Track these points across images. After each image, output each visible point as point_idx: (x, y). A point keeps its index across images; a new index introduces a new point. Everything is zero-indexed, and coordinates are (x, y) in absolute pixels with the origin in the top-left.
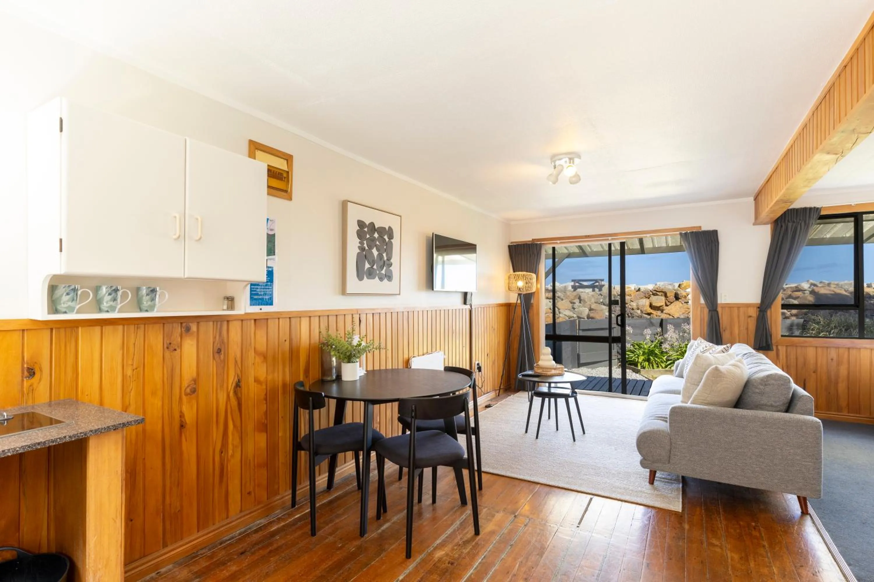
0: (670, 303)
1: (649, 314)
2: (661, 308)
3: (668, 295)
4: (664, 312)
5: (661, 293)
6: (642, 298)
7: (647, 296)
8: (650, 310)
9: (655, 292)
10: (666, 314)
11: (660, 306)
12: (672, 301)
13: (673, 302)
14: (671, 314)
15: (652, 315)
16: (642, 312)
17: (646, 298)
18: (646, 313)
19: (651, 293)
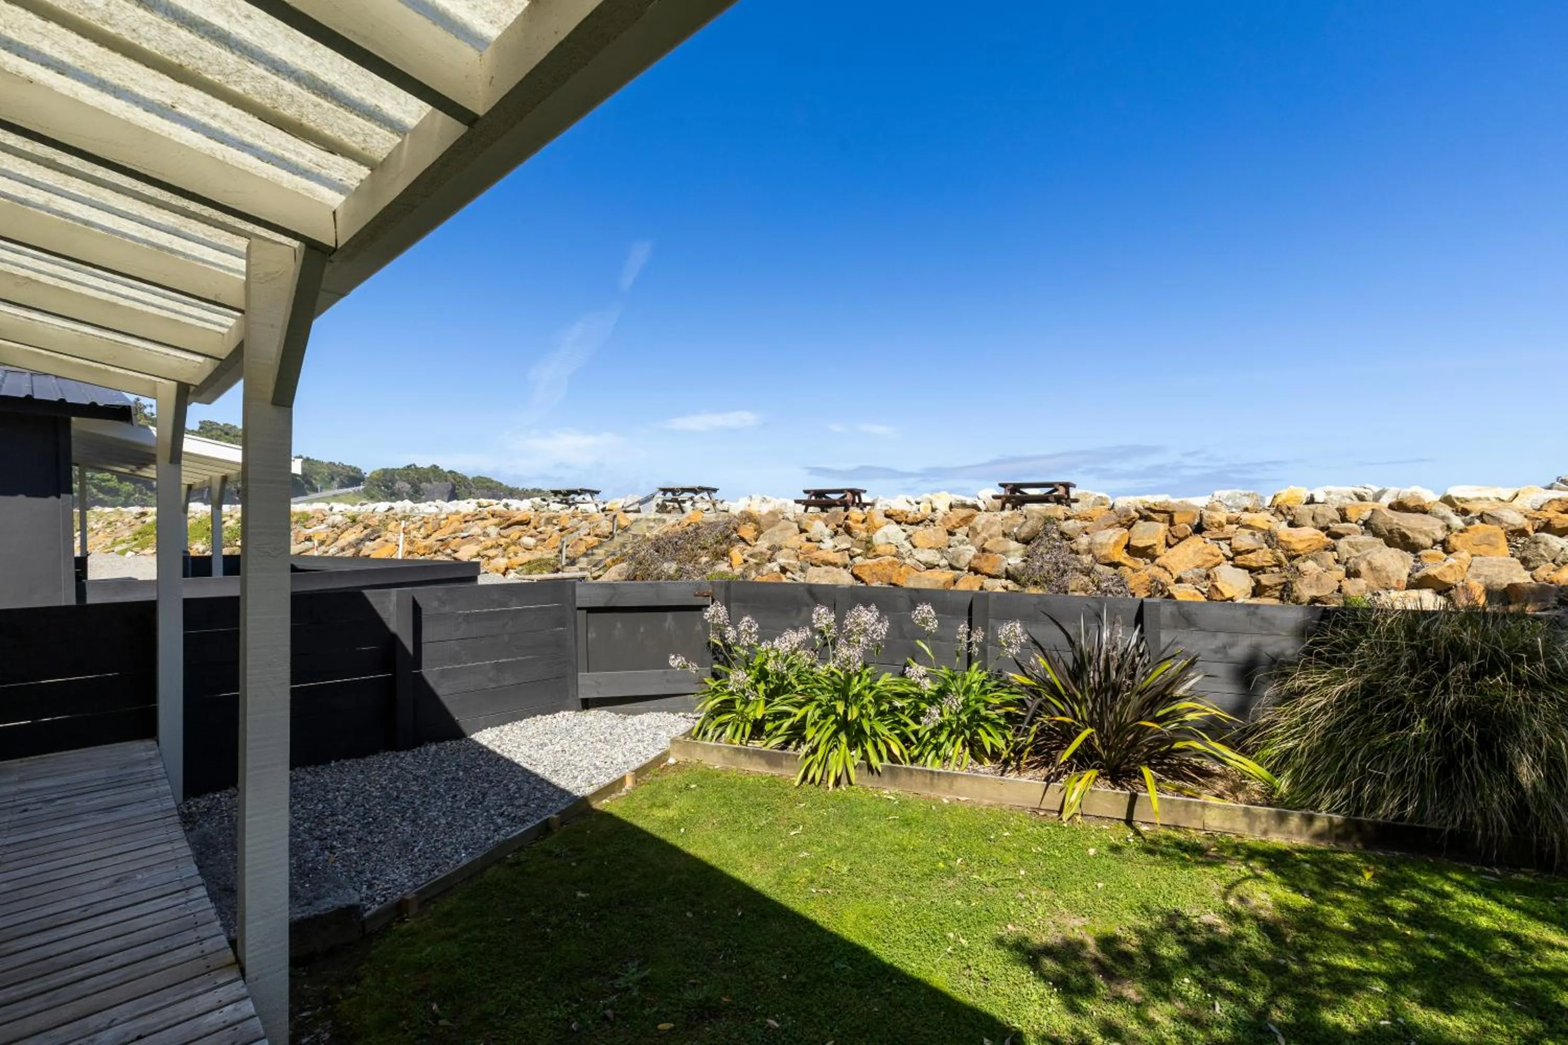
0: (1177, 540)
1: (1116, 565)
2: (1150, 551)
3: (1176, 519)
4: (1157, 561)
5: (1163, 515)
6: (1110, 526)
7: (1124, 520)
8: (1121, 556)
9: (1146, 513)
10: (1159, 566)
11: (1150, 547)
12: (1181, 536)
13: (1186, 537)
14: (1169, 568)
15: (1121, 568)
16: (1096, 560)
17: (1122, 526)
18: (1107, 561)
19: (1137, 515)
